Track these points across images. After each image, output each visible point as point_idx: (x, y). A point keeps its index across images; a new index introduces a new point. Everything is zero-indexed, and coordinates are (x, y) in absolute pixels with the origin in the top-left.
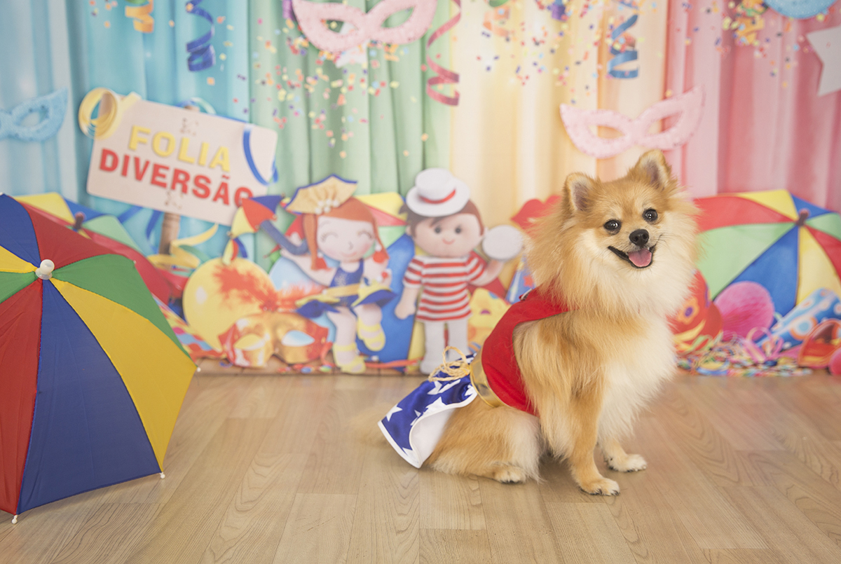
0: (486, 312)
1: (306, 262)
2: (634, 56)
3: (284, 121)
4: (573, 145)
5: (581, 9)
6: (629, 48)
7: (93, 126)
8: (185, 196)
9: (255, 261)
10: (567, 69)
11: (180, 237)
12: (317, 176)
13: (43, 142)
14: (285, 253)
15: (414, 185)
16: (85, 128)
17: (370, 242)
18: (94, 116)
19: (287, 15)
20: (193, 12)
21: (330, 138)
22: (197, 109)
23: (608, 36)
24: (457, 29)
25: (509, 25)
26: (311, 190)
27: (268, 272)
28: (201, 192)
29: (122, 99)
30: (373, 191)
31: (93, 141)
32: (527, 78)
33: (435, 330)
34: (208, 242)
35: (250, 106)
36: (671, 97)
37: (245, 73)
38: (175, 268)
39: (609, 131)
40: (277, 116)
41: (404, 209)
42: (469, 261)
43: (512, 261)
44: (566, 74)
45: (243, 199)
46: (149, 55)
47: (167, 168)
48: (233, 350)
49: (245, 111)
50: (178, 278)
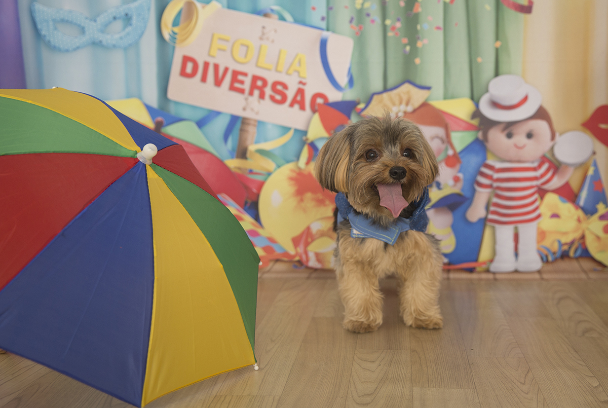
0: (555, 216)
3: (361, 28)
7: (175, 33)
8: (262, 101)
11: (257, 142)
12: (391, 82)
13: (126, 49)
15: (487, 91)
16: (167, 36)
17: (443, 146)
18: (176, 23)
21: (405, 45)
22: (276, 16)
26: (385, 96)
28: (278, 97)
29: (203, 7)
30: (446, 97)
31: (174, 48)
33: (505, 234)
34: (284, 146)
35: (328, 13)
38: (251, 172)
40: (354, 22)
41: (477, 114)
42: (540, 166)
43: (583, 166)
45: (319, 105)
47: (245, 74)
48: (306, 253)
49: (323, 19)
50: (253, 181)
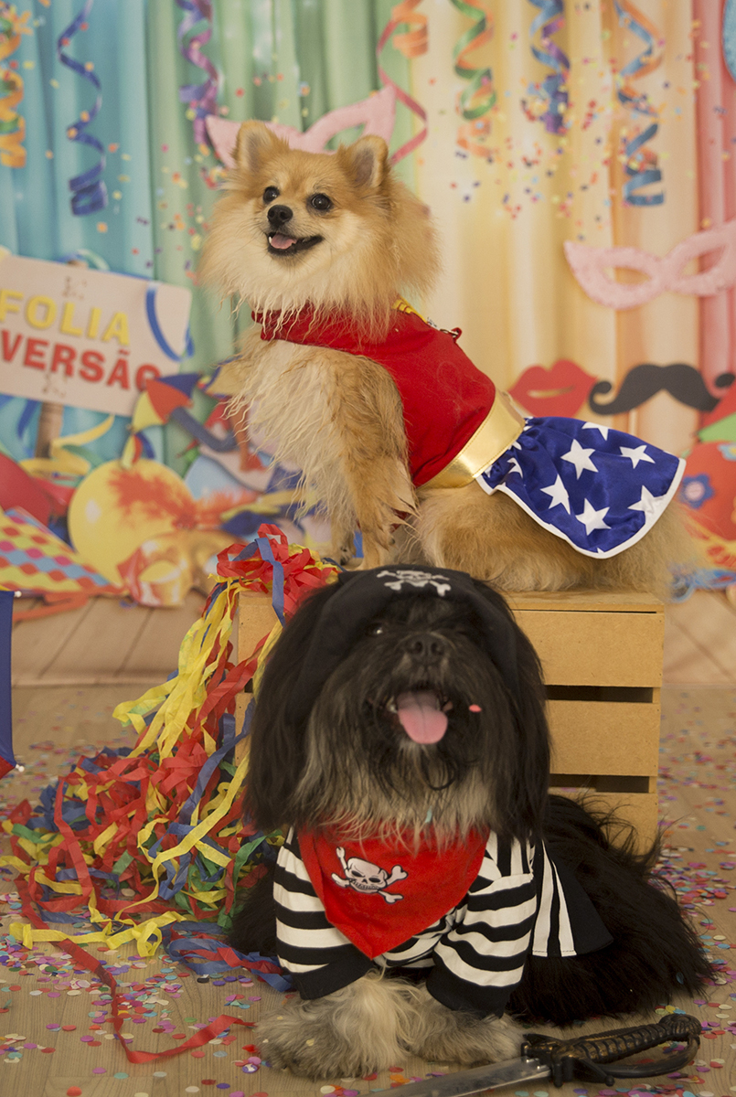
1: (232, 461)
2: (656, 176)
4: (584, 294)
5: (583, 119)
6: (649, 167)
8: (70, 380)
9: (165, 462)
10: (570, 195)
11: (64, 434)
14: (205, 450)
19: (199, 139)
20: (77, 138)
22: (84, 264)
23: (622, 152)
24: (423, 149)
25: (491, 142)
27: (183, 476)
28: (91, 373)
32: (519, 208)
34: (102, 439)
35: (155, 258)
36: (710, 228)
37: (147, 215)
38: (56, 476)
39: (631, 275)
40: (191, 268)
44: (569, 202)
45: (148, 381)
46: (20, 196)
47: (44, 343)
48: (137, 584)
49: (148, 265)
50: (60, 489)
